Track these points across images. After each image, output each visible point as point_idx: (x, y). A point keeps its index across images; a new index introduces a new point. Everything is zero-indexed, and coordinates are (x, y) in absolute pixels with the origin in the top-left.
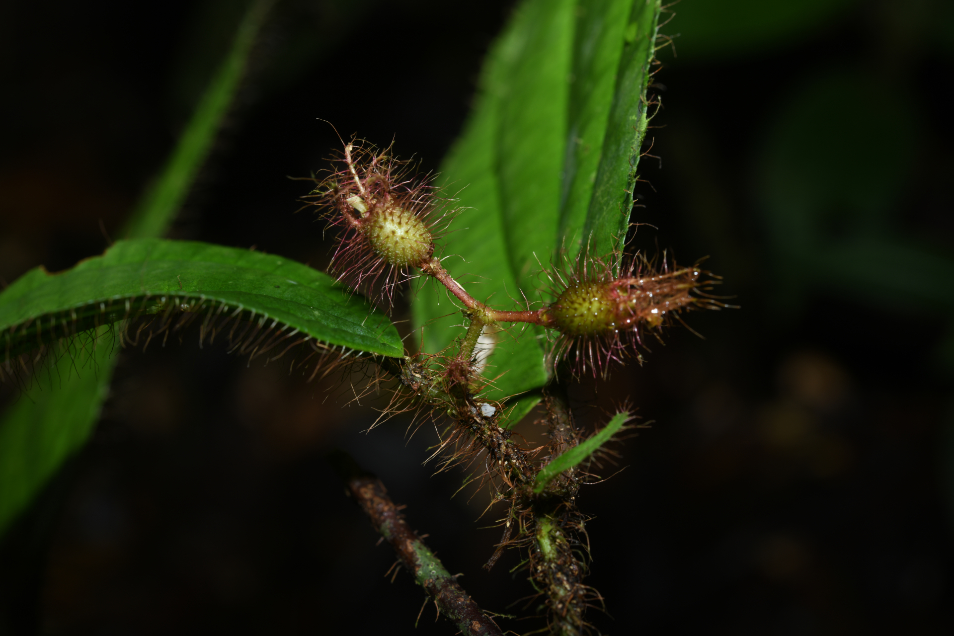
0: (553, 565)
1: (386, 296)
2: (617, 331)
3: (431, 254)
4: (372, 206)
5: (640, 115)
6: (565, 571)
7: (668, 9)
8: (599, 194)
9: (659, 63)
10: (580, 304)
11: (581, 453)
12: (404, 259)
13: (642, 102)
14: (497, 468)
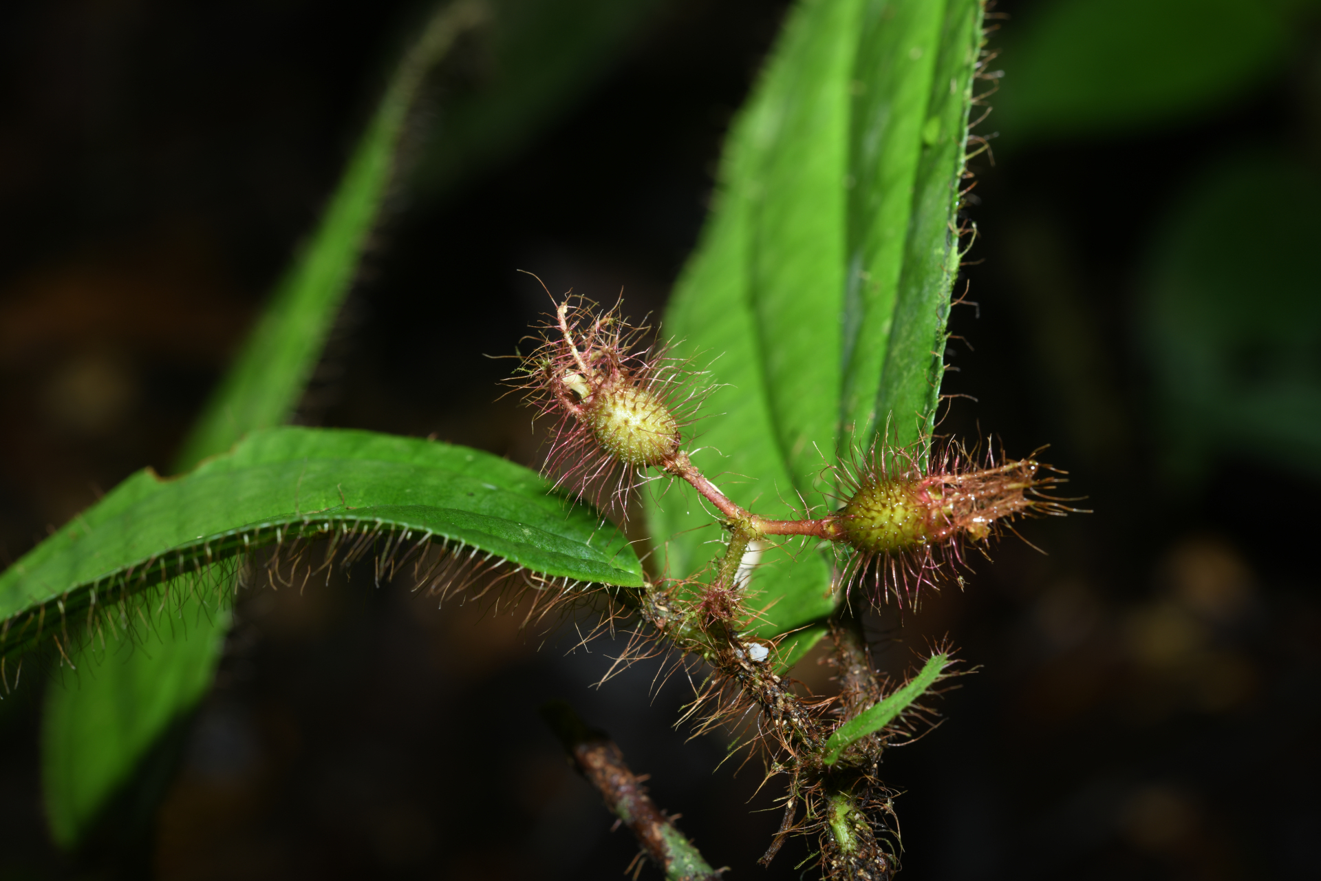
0: (852, 860)
1: (617, 503)
2: (928, 546)
3: (676, 448)
4: (597, 387)
5: (949, 248)
6: (868, 867)
7: (982, 100)
8: (895, 353)
9: (971, 175)
10: (879, 512)
11: (887, 711)
12: (641, 455)
13: (950, 232)
14: (773, 729)
